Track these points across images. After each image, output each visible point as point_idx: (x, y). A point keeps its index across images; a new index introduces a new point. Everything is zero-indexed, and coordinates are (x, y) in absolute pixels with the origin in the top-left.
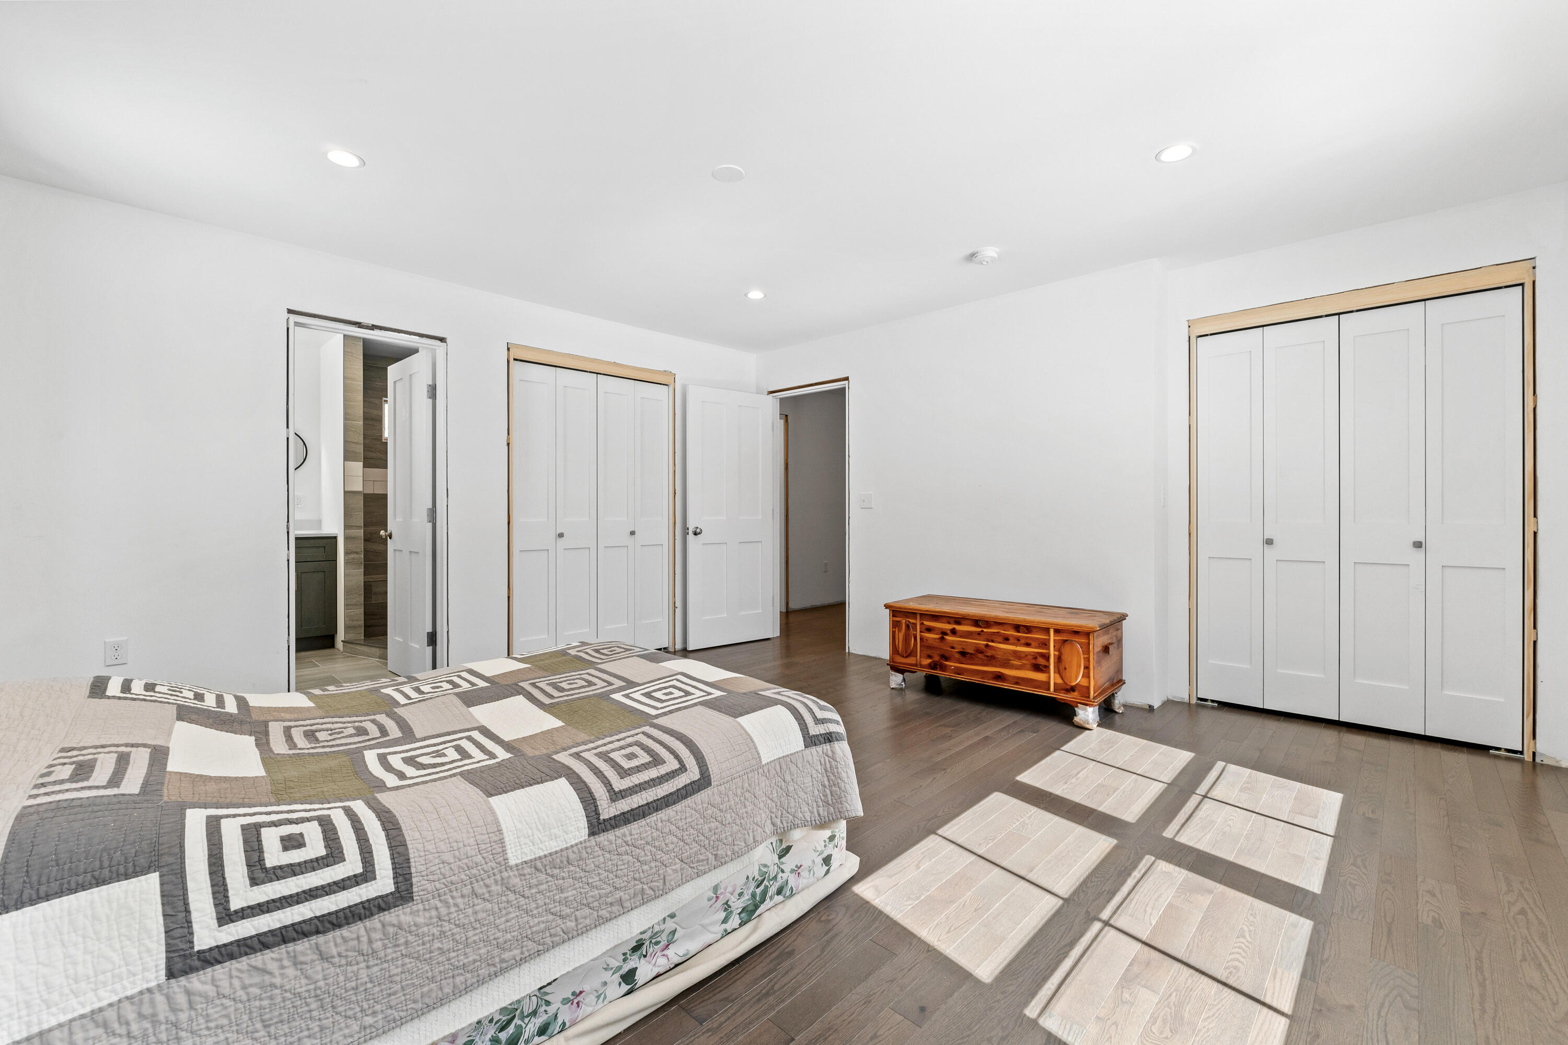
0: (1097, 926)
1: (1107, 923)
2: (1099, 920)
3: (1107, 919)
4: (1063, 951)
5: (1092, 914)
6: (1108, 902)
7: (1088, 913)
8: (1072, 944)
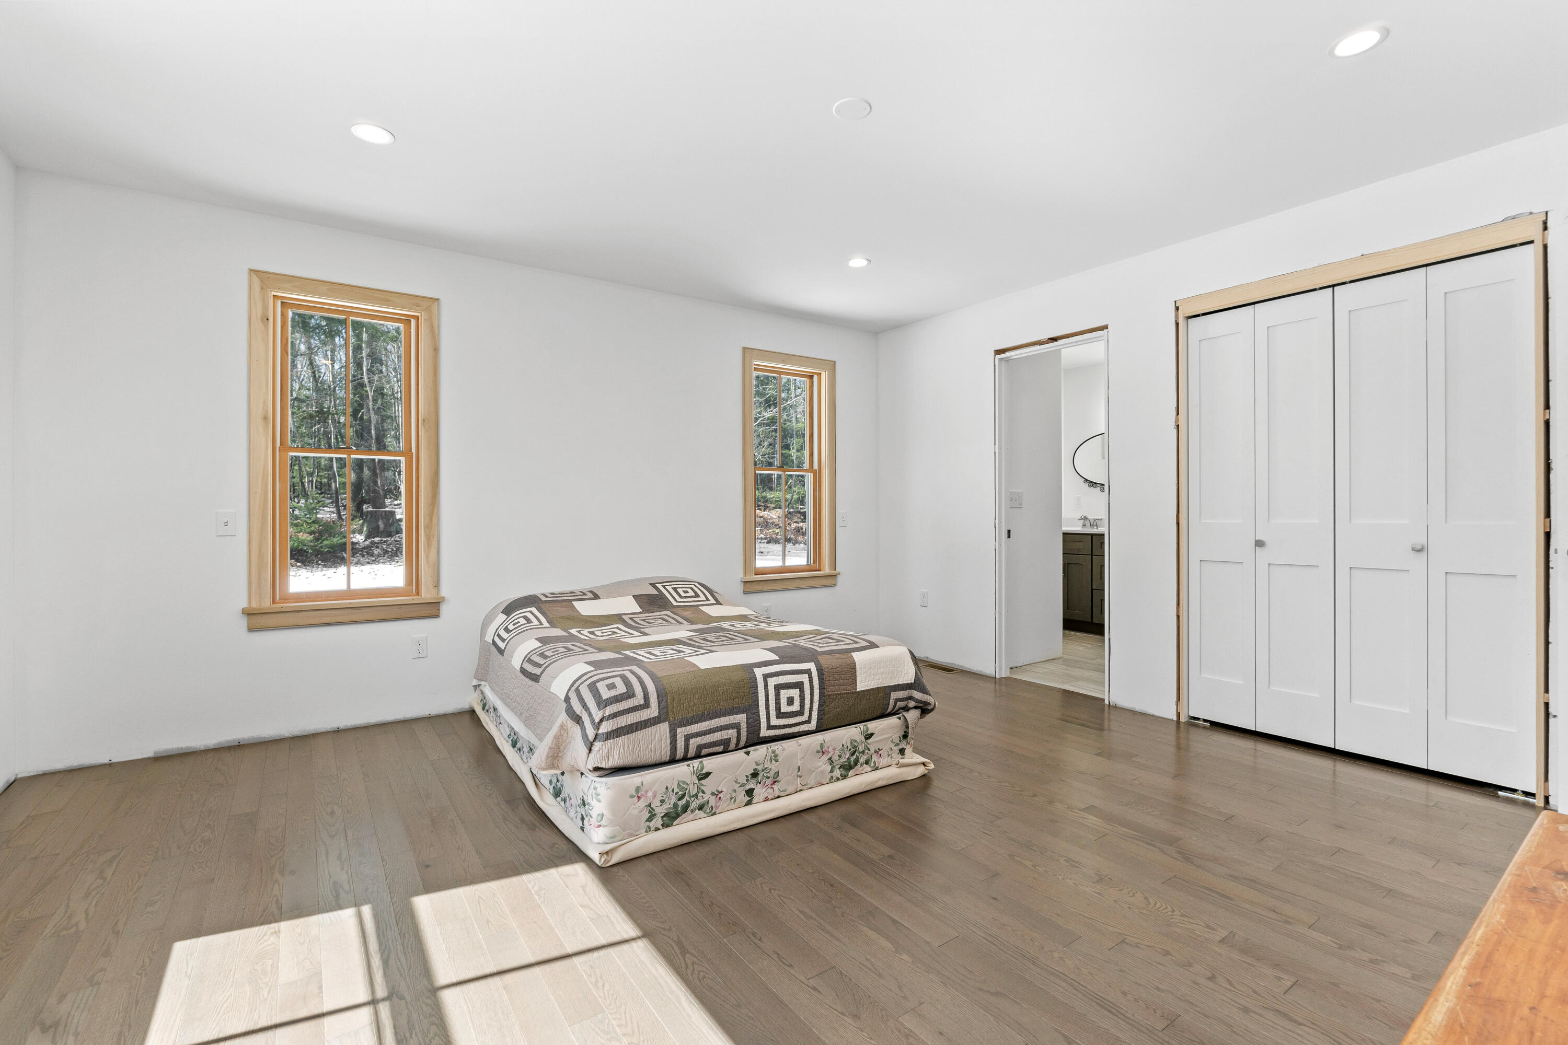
0: (381, 993)
1: (373, 1002)
2: (383, 1000)
3: (377, 1006)
4: (386, 952)
5: (395, 998)
6: (395, 1027)
7: (402, 998)
8: (385, 962)
